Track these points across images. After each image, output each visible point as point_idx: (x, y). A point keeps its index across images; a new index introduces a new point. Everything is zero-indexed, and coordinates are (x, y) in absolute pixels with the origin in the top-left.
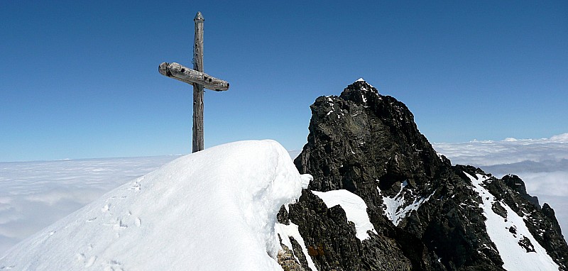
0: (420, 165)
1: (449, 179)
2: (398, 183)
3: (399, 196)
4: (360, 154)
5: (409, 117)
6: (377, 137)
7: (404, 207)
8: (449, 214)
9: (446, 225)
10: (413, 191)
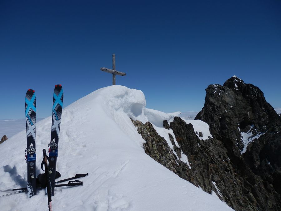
0: (267, 118)
1: (276, 124)
2: (249, 126)
3: (249, 132)
4: (230, 112)
5: (261, 94)
6: (239, 103)
7: (252, 137)
8: (275, 141)
9: (273, 146)
10: (257, 129)
